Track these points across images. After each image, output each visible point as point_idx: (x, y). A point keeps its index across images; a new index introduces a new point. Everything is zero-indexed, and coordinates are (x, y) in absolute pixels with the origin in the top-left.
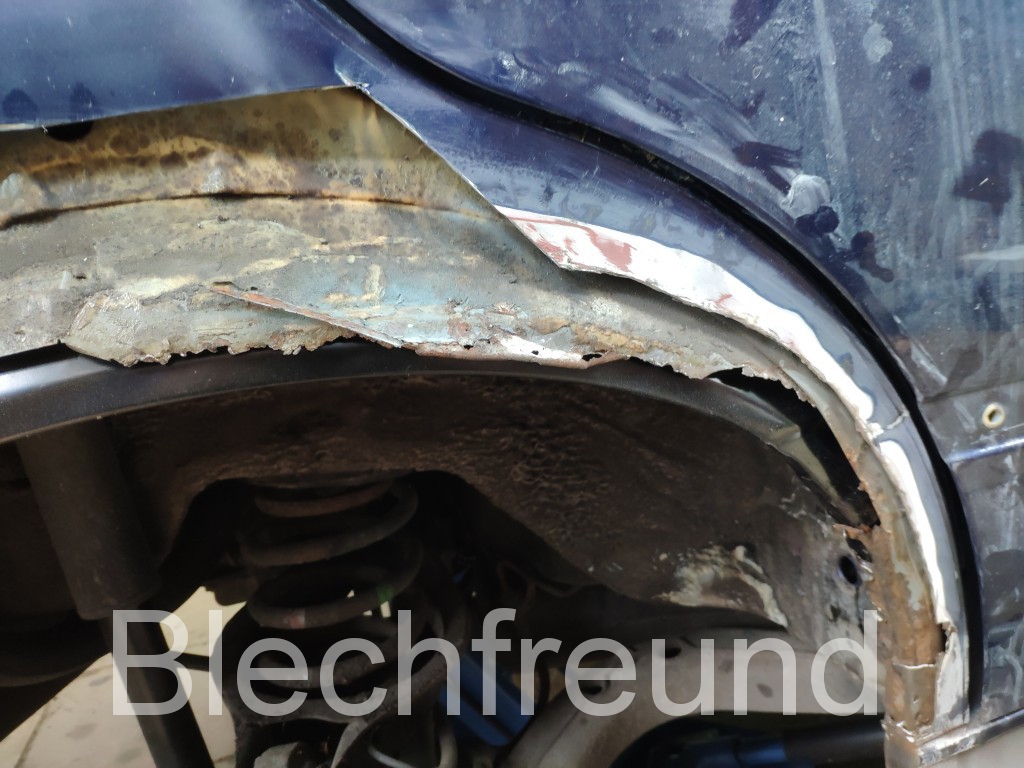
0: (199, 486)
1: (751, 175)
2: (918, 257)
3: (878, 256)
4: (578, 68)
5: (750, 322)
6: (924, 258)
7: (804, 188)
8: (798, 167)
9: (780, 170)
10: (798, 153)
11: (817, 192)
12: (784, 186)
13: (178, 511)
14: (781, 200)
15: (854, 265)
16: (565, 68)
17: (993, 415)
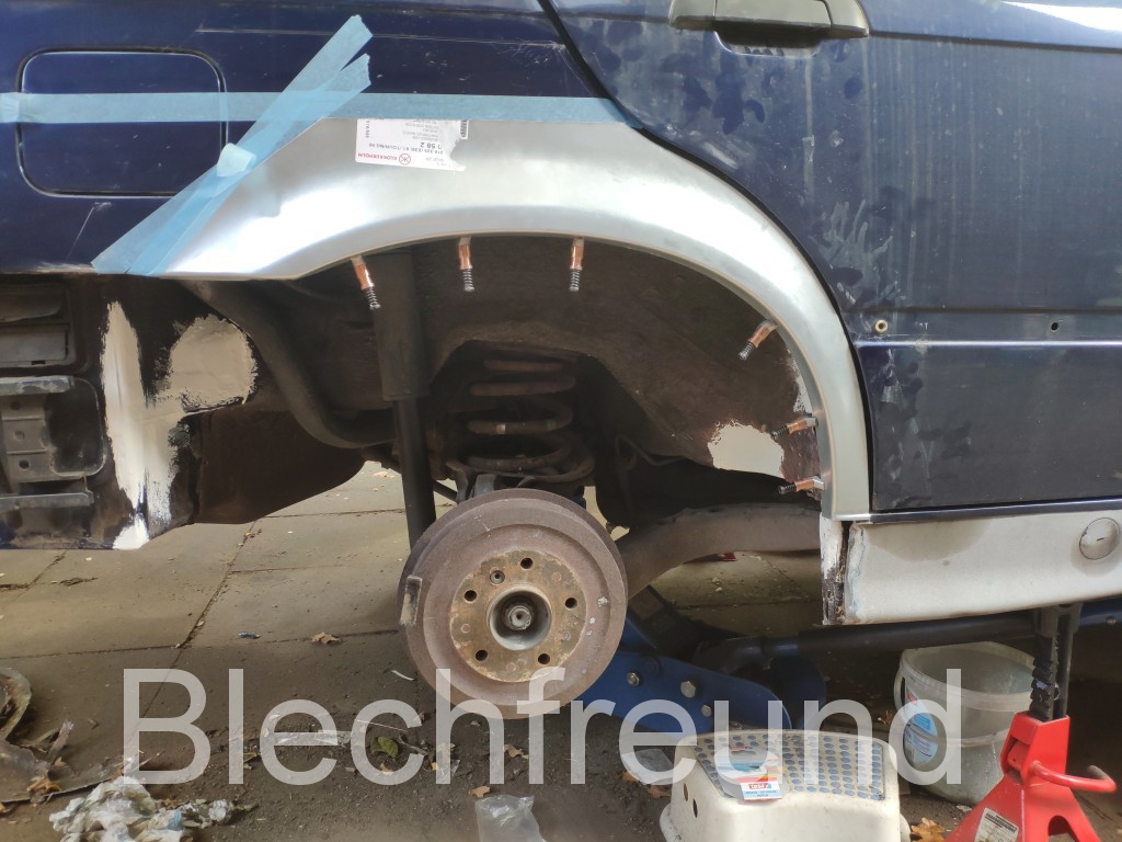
0: (461, 341)
2: (845, 238)
3: (825, 234)
4: (698, 134)
6: (848, 240)
13: (445, 355)
15: (812, 238)
17: (881, 326)
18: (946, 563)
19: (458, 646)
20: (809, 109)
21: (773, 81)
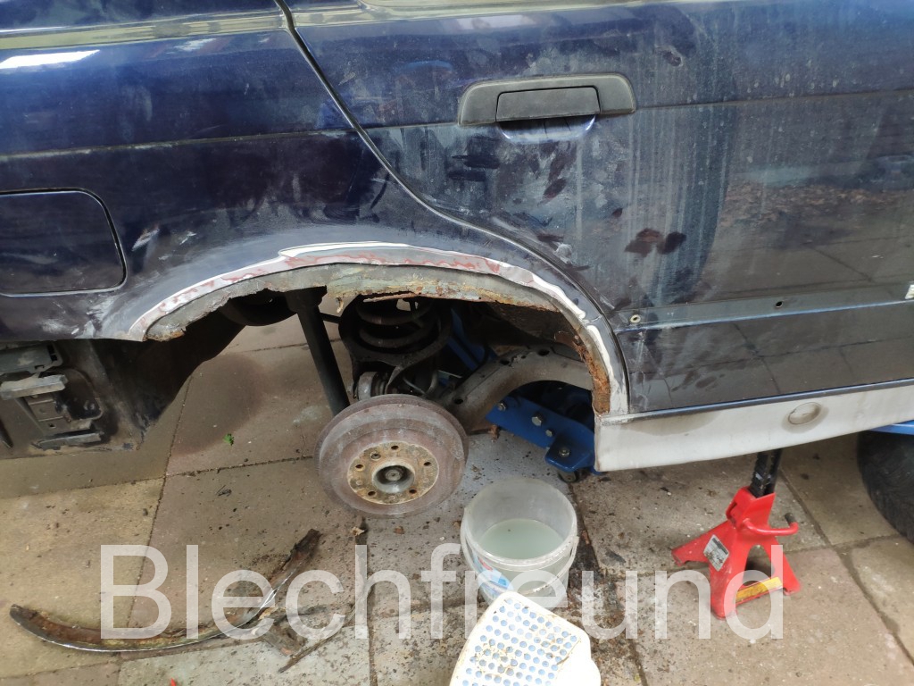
1: (543, 244)
4: (486, 211)
5: (539, 289)
6: (609, 270)
7: (564, 249)
8: (562, 242)
9: (555, 243)
10: (562, 238)
11: (568, 249)
12: (555, 247)
14: (554, 252)
16: (482, 211)
17: (635, 319)
18: (686, 435)
19: (355, 491)
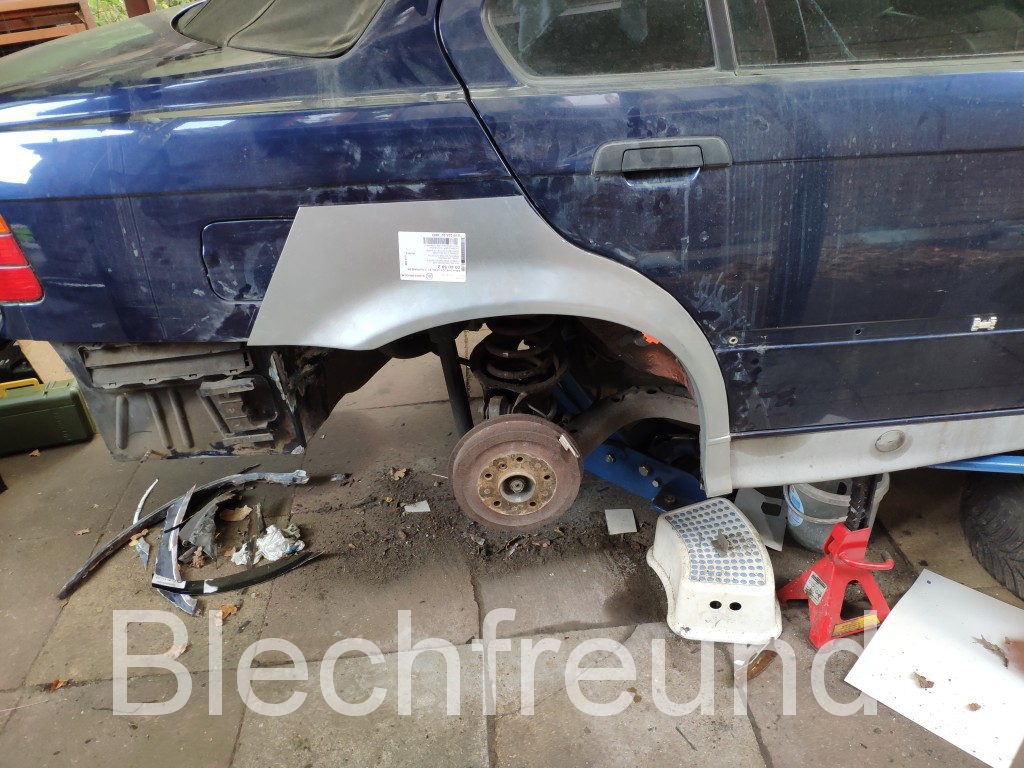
2: (708, 295)
4: (610, 244)
6: (711, 296)
15: (686, 297)
16: (607, 243)
17: (733, 340)
19: (483, 500)
20: (686, 220)
21: (661, 205)
